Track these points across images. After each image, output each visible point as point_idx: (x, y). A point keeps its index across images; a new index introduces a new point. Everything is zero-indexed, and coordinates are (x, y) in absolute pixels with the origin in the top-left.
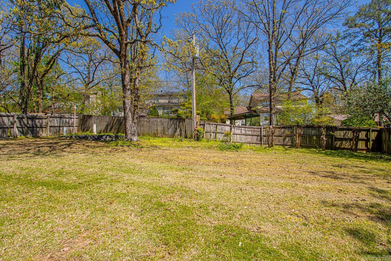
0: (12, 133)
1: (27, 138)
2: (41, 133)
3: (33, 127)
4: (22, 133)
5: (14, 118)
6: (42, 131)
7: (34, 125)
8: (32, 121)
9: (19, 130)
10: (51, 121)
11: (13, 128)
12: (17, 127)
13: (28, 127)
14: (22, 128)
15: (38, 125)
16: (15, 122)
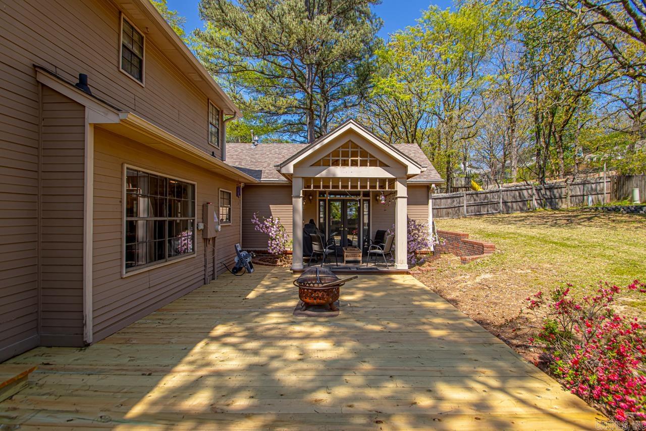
0: (531, 205)
1: (546, 210)
2: (560, 204)
3: (551, 198)
4: (541, 205)
5: (532, 191)
6: (562, 202)
7: (552, 196)
8: (550, 192)
9: (537, 202)
10: (571, 190)
11: (532, 200)
12: (536, 200)
13: (546, 199)
14: (540, 200)
15: (557, 195)
16: (534, 194)
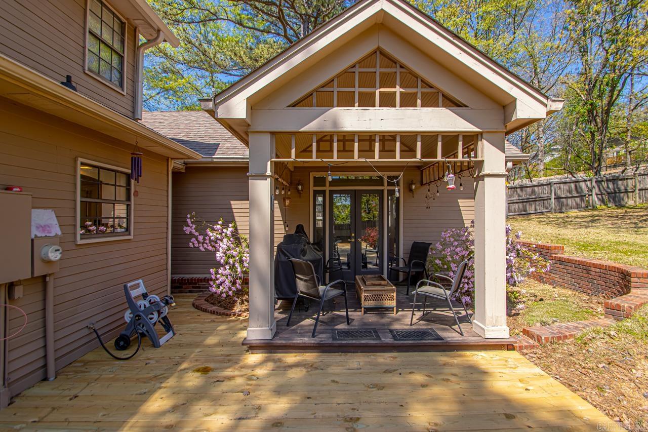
0: (591, 202)
1: (609, 207)
2: (626, 200)
3: (615, 192)
4: (603, 201)
5: (591, 183)
6: (628, 197)
7: (616, 190)
8: (613, 184)
9: (598, 198)
10: (640, 182)
11: (591, 195)
12: (597, 194)
13: (608, 193)
14: (601, 194)
15: (622, 188)
16: (594, 187)
